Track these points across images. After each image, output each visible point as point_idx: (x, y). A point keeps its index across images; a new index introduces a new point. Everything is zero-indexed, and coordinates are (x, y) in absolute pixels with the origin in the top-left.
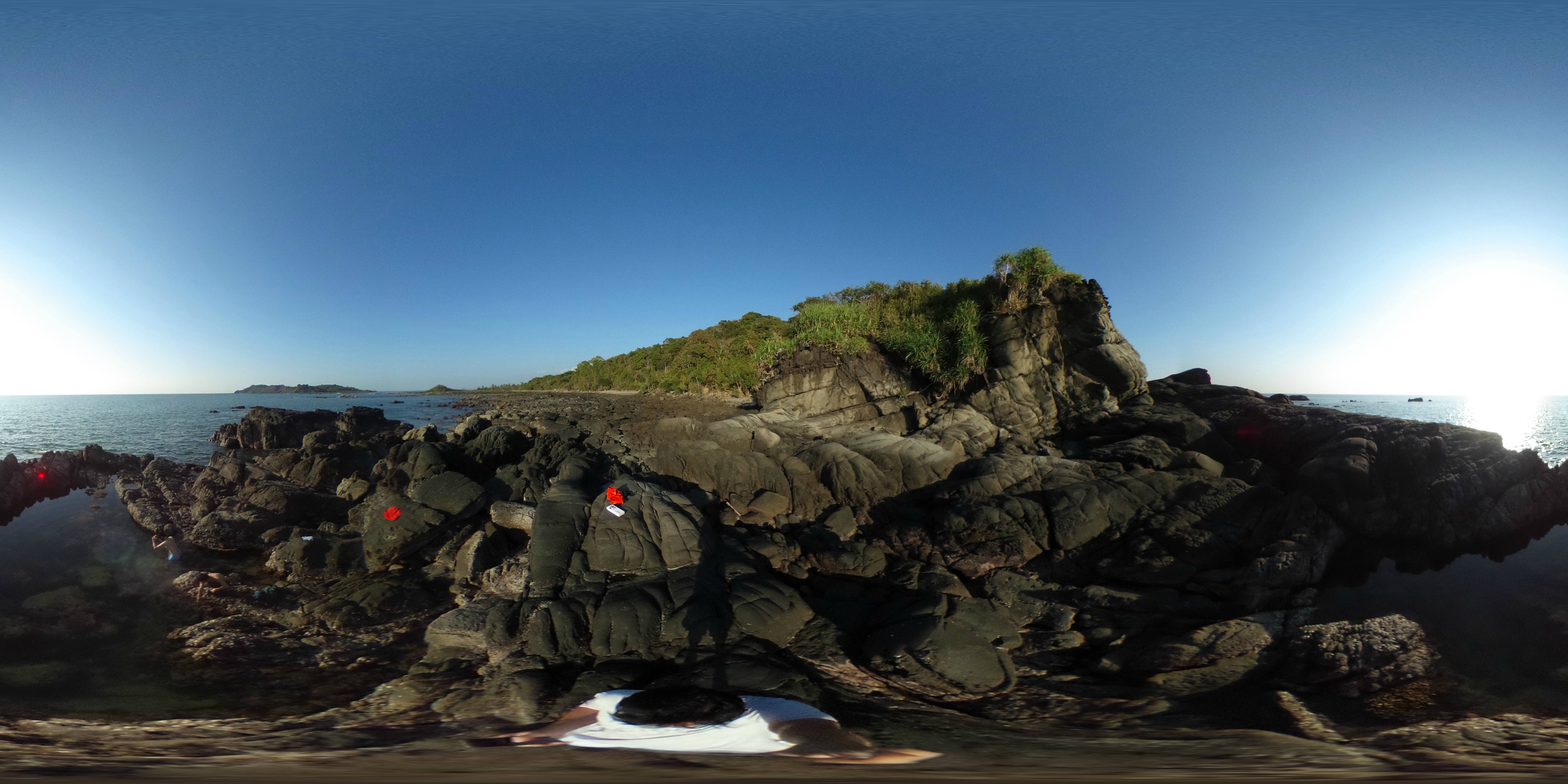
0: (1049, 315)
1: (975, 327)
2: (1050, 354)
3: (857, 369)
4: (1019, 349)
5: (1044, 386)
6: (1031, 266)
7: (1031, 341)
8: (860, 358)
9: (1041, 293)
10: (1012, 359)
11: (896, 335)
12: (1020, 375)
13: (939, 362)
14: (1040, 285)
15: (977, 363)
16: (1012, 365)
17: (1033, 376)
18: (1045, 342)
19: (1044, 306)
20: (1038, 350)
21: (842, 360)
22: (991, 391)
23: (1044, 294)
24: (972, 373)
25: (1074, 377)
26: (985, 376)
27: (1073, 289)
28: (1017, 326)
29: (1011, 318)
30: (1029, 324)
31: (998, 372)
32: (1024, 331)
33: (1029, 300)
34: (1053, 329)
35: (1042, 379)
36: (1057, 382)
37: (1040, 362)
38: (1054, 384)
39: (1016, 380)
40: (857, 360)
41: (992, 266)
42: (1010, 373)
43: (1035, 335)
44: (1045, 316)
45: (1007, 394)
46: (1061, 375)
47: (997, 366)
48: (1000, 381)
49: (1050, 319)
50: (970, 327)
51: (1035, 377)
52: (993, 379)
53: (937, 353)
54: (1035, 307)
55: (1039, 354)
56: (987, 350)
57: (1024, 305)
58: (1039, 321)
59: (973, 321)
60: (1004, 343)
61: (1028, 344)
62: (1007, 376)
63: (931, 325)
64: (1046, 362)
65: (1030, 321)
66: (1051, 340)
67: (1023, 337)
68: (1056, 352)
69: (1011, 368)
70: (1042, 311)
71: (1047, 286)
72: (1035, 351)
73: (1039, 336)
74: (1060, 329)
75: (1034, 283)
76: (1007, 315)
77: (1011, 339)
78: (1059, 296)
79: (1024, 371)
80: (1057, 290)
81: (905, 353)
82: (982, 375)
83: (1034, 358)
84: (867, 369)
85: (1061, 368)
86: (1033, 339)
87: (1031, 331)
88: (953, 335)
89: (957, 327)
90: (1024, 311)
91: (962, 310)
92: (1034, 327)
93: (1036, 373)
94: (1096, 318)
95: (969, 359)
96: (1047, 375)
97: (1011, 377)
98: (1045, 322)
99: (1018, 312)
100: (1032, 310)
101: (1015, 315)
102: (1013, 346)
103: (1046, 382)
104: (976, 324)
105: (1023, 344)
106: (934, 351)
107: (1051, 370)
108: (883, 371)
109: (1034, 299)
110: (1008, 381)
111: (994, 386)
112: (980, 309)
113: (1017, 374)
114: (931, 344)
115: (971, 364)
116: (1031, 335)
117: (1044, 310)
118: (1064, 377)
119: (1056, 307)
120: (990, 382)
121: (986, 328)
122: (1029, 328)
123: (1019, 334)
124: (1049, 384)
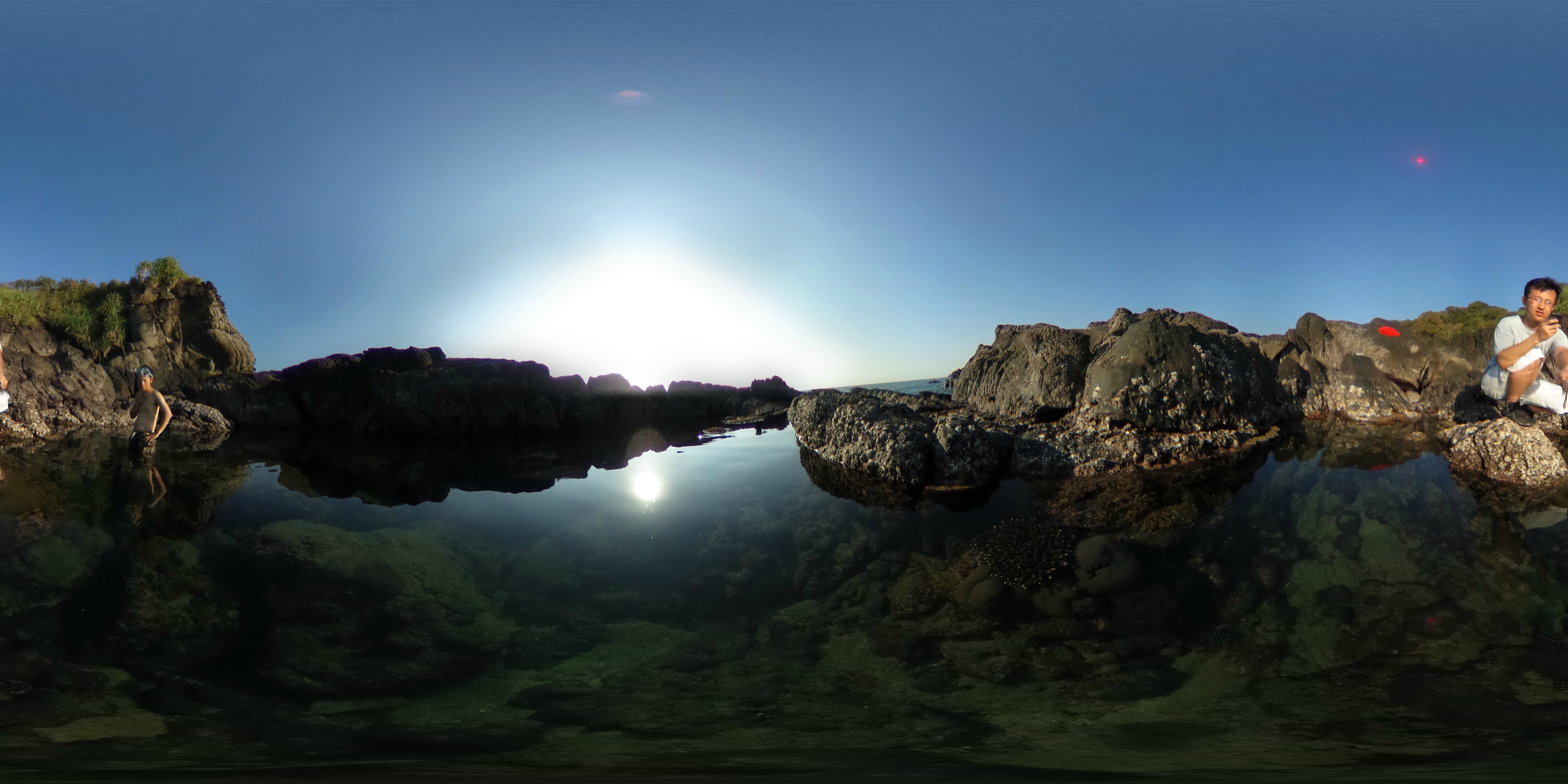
0: (174, 307)
1: (118, 313)
2: (173, 335)
3: (28, 336)
4: (148, 330)
5: (166, 358)
6: (162, 271)
7: (158, 325)
8: (31, 329)
9: (169, 290)
10: (143, 336)
11: (59, 314)
12: (149, 348)
13: (89, 335)
14: (168, 285)
15: (117, 338)
16: (143, 341)
17: (158, 349)
18: (169, 326)
19: (169, 300)
20: (164, 332)
21: (16, 329)
22: (126, 357)
23: (171, 292)
24: (114, 346)
25: (189, 353)
26: (123, 348)
27: (193, 289)
28: (148, 312)
29: (144, 306)
30: (158, 312)
31: (132, 345)
32: (153, 316)
33: (160, 295)
34: (176, 317)
35: (164, 352)
36: (175, 355)
37: (164, 341)
38: (173, 357)
39: (145, 351)
40: (28, 331)
41: (134, 269)
42: (141, 346)
43: (162, 321)
44: (170, 307)
45: (138, 361)
46: (179, 350)
47: (133, 342)
48: (133, 352)
49: (174, 310)
50: (114, 312)
51: (159, 351)
52: (129, 350)
53: (89, 329)
54: (164, 300)
55: (165, 334)
56: (126, 329)
57: (155, 298)
58: (166, 311)
59: (117, 308)
60: (138, 325)
61: (156, 326)
62: (138, 348)
63: (86, 311)
64: (169, 340)
65: (159, 311)
66: (174, 325)
67: (152, 321)
68: (177, 334)
69: (142, 343)
70: (168, 303)
71: (173, 286)
72: (162, 332)
73: (164, 322)
74: (181, 318)
75: (164, 283)
76: (141, 304)
77: (144, 322)
78: (183, 293)
79: (152, 346)
80: (181, 289)
81: (65, 328)
82: (121, 347)
83: (160, 337)
84: (36, 337)
85: (179, 345)
86: (161, 324)
87: (160, 318)
88: (101, 318)
89: (105, 312)
90: (154, 303)
91: (110, 300)
92: (162, 315)
93: (160, 348)
94: (208, 309)
95: (112, 334)
96: (169, 350)
97: (142, 349)
98: (170, 311)
99: (150, 302)
100: (161, 302)
101: (147, 305)
102: (144, 327)
103: (167, 355)
104: (119, 310)
105: (152, 326)
106: (87, 327)
107: (172, 347)
108: (47, 341)
109: (163, 295)
110: (139, 351)
111: (128, 355)
112: (123, 300)
113: (146, 347)
114: (85, 322)
115: (113, 338)
116: (159, 320)
117: (170, 302)
118: (181, 352)
119: (180, 302)
120: (125, 351)
121: (125, 313)
122: (158, 316)
123: (150, 318)
124: (170, 356)
